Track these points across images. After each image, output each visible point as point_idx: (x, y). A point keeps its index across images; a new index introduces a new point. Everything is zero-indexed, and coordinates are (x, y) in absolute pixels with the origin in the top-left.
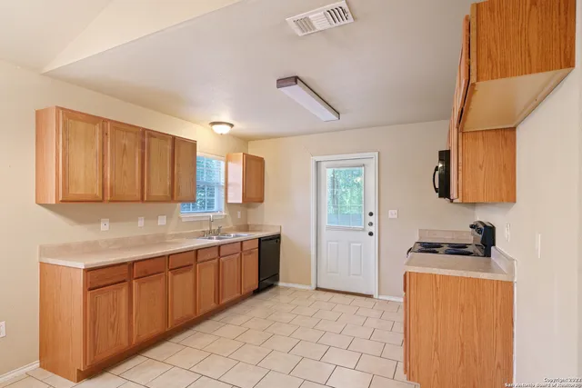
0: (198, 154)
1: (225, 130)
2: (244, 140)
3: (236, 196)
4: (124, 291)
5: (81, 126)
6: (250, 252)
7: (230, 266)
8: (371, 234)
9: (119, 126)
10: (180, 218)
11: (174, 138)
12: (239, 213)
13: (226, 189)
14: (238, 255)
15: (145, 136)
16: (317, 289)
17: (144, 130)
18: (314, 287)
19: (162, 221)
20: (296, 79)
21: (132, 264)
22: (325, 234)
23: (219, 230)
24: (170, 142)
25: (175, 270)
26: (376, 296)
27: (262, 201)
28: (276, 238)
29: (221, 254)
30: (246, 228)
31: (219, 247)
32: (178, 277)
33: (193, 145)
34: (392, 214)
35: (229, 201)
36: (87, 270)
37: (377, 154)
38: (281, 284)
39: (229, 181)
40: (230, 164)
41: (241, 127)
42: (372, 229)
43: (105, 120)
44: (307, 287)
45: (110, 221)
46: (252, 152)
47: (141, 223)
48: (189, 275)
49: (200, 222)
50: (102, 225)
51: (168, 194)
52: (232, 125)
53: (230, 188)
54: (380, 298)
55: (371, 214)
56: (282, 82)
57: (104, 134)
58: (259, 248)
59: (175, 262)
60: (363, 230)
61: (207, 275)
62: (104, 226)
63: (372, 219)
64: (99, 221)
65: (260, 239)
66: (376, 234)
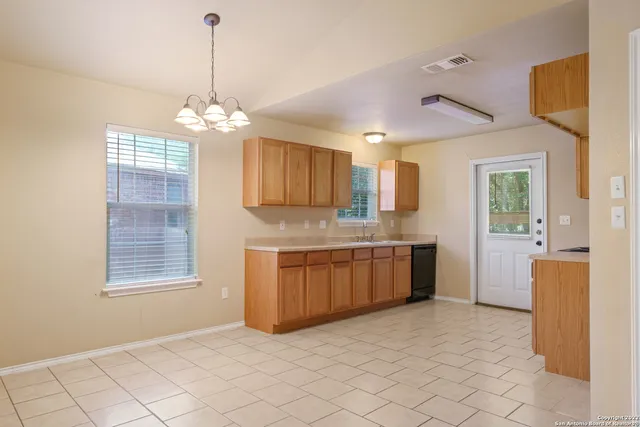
0: (353, 163)
1: (378, 139)
2: (397, 147)
3: (389, 203)
4: (301, 273)
5: (272, 149)
6: (402, 258)
7: (383, 269)
8: (539, 243)
9: (296, 146)
10: (337, 224)
11: (333, 151)
12: (392, 222)
13: (379, 197)
14: (390, 259)
15: (312, 152)
16: (477, 303)
17: (312, 147)
18: (473, 301)
19: (323, 224)
20: (437, 98)
21: (306, 253)
22: (486, 243)
23: (372, 237)
24: (330, 156)
25: (337, 264)
27: (415, 209)
28: (432, 248)
29: (375, 256)
30: (400, 238)
31: (373, 249)
32: (338, 270)
33: (349, 156)
34: (565, 220)
35: (382, 209)
36: (280, 253)
37: (545, 153)
38: (437, 297)
39: (382, 189)
40: (382, 172)
41: (392, 136)
42: (540, 238)
43: (287, 143)
44: (466, 302)
45: (286, 223)
46: (404, 159)
47: (307, 226)
48: (346, 271)
49: (354, 229)
51: (329, 200)
52: (384, 135)
53: (382, 196)
55: (539, 221)
56: (427, 100)
57: (286, 153)
58: (412, 255)
59: (336, 257)
60: (531, 239)
61: (362, 272)
62: (282, 226)
63: (540, 227)
64: (279, 223)
65: (413, 246)
66: (545, 243)
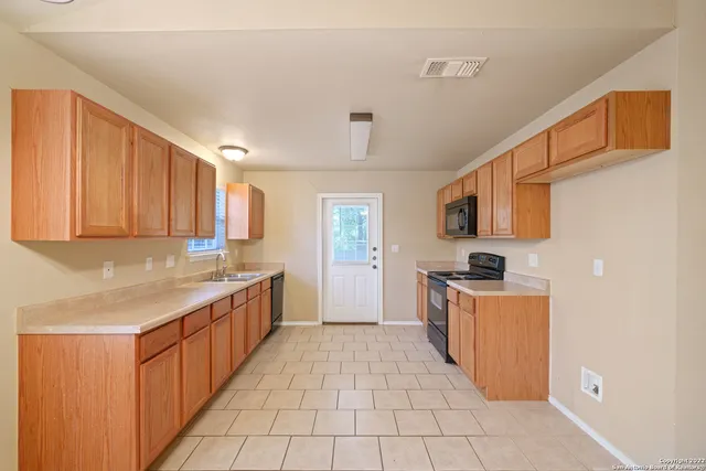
1: (238, 156)
3: (240, 230)
4: (176, 356)
5: (105, 128)
6: (266, 292)
8: (375, 267)
9: (148, 135)
10: (187, 258)
11: (198, 159)
12: (237, 250)
13: (227, 224)
14: (259, 296)
15: (171, 152)
16: (324, 323)
17: (171, 144)
18: (320, 322)
19: (170, 263)
21: (182, 319)
22: (331, 270)
24: (194, 163)
25: (217, 321)
26: (381, 323)
27: (261, 238)
29: (249, 298)
31: (247, 289)
33: (213, 169)
34: (395, 248)
35: (230, 238)
38: (284, 323)
39: (230, 214)
40: (230, 195)
42: (375, 263)
44: (315, 323)
45: (115, 265)
47: (149, 265)
50: (105, 270)
52: (246, 151)
53: (230, 223)
54: (386, 323)
55: (375, 249)
56: (355, 117)
57: (131, 142)
58: (271, 287)
60: (369, 264)
62: (108, 272)
63: (374, 254)
64: (102, 266)
65: (271, 278)
66: (380, 266)
